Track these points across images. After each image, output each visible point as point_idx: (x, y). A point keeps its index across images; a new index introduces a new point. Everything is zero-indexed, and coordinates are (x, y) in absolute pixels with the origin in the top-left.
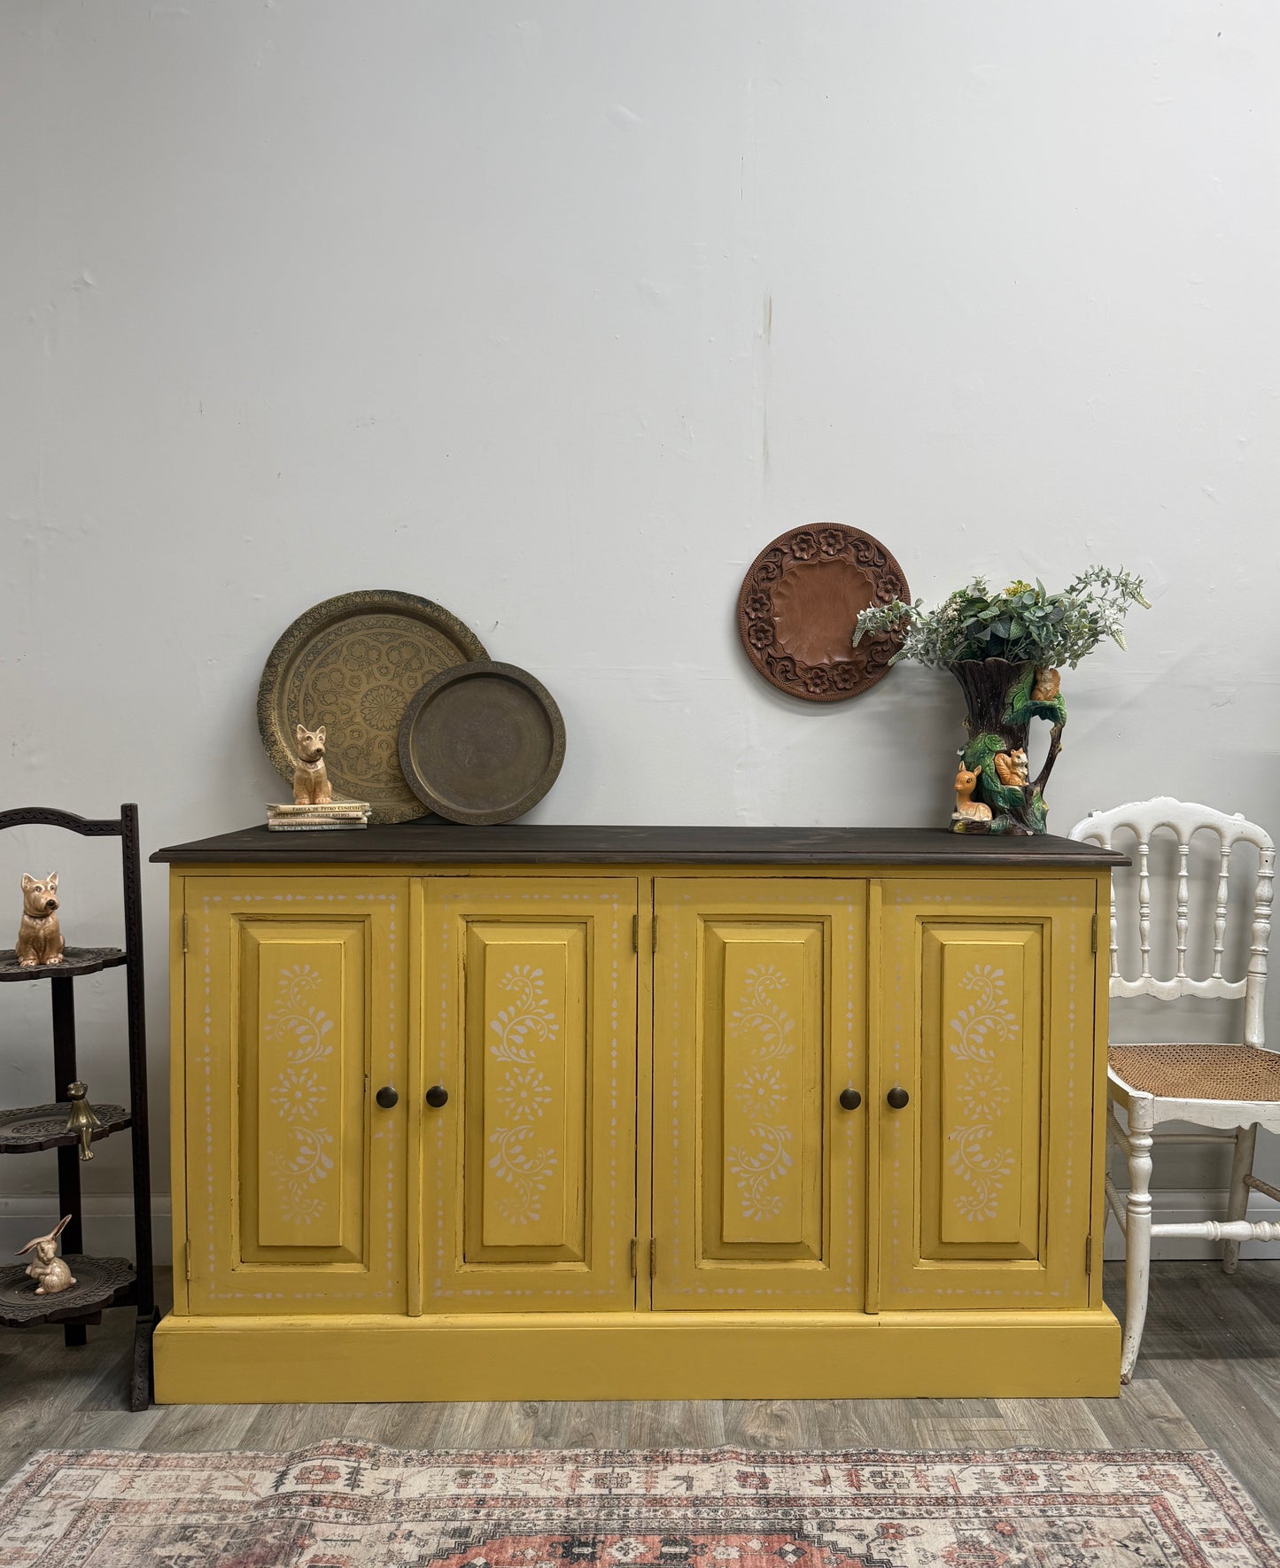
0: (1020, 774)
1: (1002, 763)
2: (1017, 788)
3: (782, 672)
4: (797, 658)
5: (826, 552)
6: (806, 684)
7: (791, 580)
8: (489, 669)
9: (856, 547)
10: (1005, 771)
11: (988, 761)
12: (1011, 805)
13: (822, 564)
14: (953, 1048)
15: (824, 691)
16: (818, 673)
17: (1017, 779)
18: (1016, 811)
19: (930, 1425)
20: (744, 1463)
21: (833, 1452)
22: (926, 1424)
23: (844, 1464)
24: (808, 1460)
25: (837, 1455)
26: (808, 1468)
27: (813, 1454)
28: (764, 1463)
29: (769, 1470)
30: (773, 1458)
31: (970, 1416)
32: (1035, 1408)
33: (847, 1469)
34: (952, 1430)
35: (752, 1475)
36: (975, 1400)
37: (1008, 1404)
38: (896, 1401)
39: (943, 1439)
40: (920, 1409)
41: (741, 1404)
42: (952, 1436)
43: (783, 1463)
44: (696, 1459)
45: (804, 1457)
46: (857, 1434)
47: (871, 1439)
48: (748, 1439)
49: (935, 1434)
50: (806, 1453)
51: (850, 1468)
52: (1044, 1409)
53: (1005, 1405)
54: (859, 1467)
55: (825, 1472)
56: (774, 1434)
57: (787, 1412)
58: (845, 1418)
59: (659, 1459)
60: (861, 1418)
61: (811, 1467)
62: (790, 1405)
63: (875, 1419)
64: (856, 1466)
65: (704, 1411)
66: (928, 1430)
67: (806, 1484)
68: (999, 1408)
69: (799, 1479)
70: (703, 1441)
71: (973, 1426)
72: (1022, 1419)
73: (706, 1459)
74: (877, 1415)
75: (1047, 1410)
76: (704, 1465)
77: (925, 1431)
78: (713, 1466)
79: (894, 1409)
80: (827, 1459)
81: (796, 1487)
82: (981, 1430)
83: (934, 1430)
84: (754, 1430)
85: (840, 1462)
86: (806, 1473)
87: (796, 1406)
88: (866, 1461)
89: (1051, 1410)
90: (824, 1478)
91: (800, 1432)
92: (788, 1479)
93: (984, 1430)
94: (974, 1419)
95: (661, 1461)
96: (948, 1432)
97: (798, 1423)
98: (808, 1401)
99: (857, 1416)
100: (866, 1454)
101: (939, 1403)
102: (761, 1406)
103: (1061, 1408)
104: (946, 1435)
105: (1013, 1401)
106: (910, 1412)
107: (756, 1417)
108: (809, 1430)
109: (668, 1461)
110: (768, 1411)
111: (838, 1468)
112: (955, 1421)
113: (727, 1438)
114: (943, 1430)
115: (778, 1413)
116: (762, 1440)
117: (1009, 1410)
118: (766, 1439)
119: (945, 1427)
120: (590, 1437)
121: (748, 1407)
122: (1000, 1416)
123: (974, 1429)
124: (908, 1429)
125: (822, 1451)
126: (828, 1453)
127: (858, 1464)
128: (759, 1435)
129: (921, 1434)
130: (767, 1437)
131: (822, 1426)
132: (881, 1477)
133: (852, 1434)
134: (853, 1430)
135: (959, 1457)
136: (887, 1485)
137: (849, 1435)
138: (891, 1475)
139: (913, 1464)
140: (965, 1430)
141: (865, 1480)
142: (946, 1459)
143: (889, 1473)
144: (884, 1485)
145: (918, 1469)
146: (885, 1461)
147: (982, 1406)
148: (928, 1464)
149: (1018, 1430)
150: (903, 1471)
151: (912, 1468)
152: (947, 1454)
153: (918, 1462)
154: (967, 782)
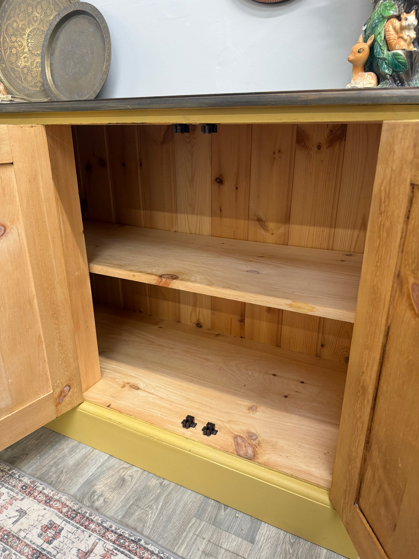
0: (406, 37)
1: (391, 28)
2: (400, 52)
10: (392, 35)
11: (380, 29)
12: (393, 71)
17: (402, 43)
18: (399, 76)
19: (199, 529)
20: (61, 515)
21: (116, 529)
22: (200, 525)
23: (111, 544)
24: (97, 529)
25: (116, 533)
26: (90, 536)
27: (105, 525)
28: (72, 519)
29: (68, 527)
30: (81, 518)
31: (233, 532)
32: (284, 545)
33: (108, 551)
34: (209, 541)
35: (55, 527)
36: (249, 517)
37: (268, 532)
38: (199, 496)
39: (195, 548)
40: (207, 511)
41: (116, 462)
42: (204, 547)
43: (82, 525)
44: (44, 499)
45: (97, 525)
46: (150, 516)
47: (153, 526)
48: (91, 492)
49: (196, 539)
50: (102, 522)
51: (111, 549)
52: (289, 549)
53: (265, 531)
54: (116, 552)
55: (95, 545)
56: (107, 495)
57: (132, 478)
58: (157, 499)
59: (28, 490)
60: (165, 503)
61: (92, 537)
62: (139, 474)
63: (173, 507)
64: (116, 549)
65: (93, 460)
66: (194, 534)
67: (74, 551)
68: (258, 533)
69: (75, 545)
70: (67, 484)
71: (226, 543)
72: (265, 552)
73: (48, 501)
74: (176, 505)
75: (291, 551)
76: (42, 506)
77: (191, 534)
78: (45, 509)
79: (191, 504)
80: (107, 534)
81: (67, 551)
82: (228, 550)
83: (198, 536)
84: (100, 487)
85: (111, 541)
86: (84, 541)
87: (140, 476)
88: (125, 548)
89: (294, 551)
90: (88, 551)
91: (122, 499)
92: (69, 541)
93: (230, 551)
94: (233, 536)
95: (26, 492)
96: (205, 542)
97: (128, 491)
98: (151, 475)
99: (164, 500)
100: (132, 540)
101: (223, 510)
102: (124, 468)
103: (303, 553)
104: (202, 544)
105: (273, 530)
106: (198, 510)
107: (113, 476)
108: (128, 499)
109: (30, 494)
110: (123, 474)
111: (104, 546)
112: (218, 533)
113: (81, 487)
114: (204, 539)
115: (126, 477)
116: (96, 497)
117: (264, 538)
118: (99, 497)
119: (207, 536)
120: (25, 456)
121: (116, 466)
122: (252, 541)
123: (224, 546)
124: (182, 527)
125: (112, 524)
126: (113, 528)
127: (119, 548)
128: (98, 492)
129: (186, 535)
130: (101, 495)
131: (138, 500)
133: (147, 515)
134: (150, 512)
137: (145, 515)
140: (218, 546)
146: (136, 554)
147: (249, 526)
154: (359, 52)
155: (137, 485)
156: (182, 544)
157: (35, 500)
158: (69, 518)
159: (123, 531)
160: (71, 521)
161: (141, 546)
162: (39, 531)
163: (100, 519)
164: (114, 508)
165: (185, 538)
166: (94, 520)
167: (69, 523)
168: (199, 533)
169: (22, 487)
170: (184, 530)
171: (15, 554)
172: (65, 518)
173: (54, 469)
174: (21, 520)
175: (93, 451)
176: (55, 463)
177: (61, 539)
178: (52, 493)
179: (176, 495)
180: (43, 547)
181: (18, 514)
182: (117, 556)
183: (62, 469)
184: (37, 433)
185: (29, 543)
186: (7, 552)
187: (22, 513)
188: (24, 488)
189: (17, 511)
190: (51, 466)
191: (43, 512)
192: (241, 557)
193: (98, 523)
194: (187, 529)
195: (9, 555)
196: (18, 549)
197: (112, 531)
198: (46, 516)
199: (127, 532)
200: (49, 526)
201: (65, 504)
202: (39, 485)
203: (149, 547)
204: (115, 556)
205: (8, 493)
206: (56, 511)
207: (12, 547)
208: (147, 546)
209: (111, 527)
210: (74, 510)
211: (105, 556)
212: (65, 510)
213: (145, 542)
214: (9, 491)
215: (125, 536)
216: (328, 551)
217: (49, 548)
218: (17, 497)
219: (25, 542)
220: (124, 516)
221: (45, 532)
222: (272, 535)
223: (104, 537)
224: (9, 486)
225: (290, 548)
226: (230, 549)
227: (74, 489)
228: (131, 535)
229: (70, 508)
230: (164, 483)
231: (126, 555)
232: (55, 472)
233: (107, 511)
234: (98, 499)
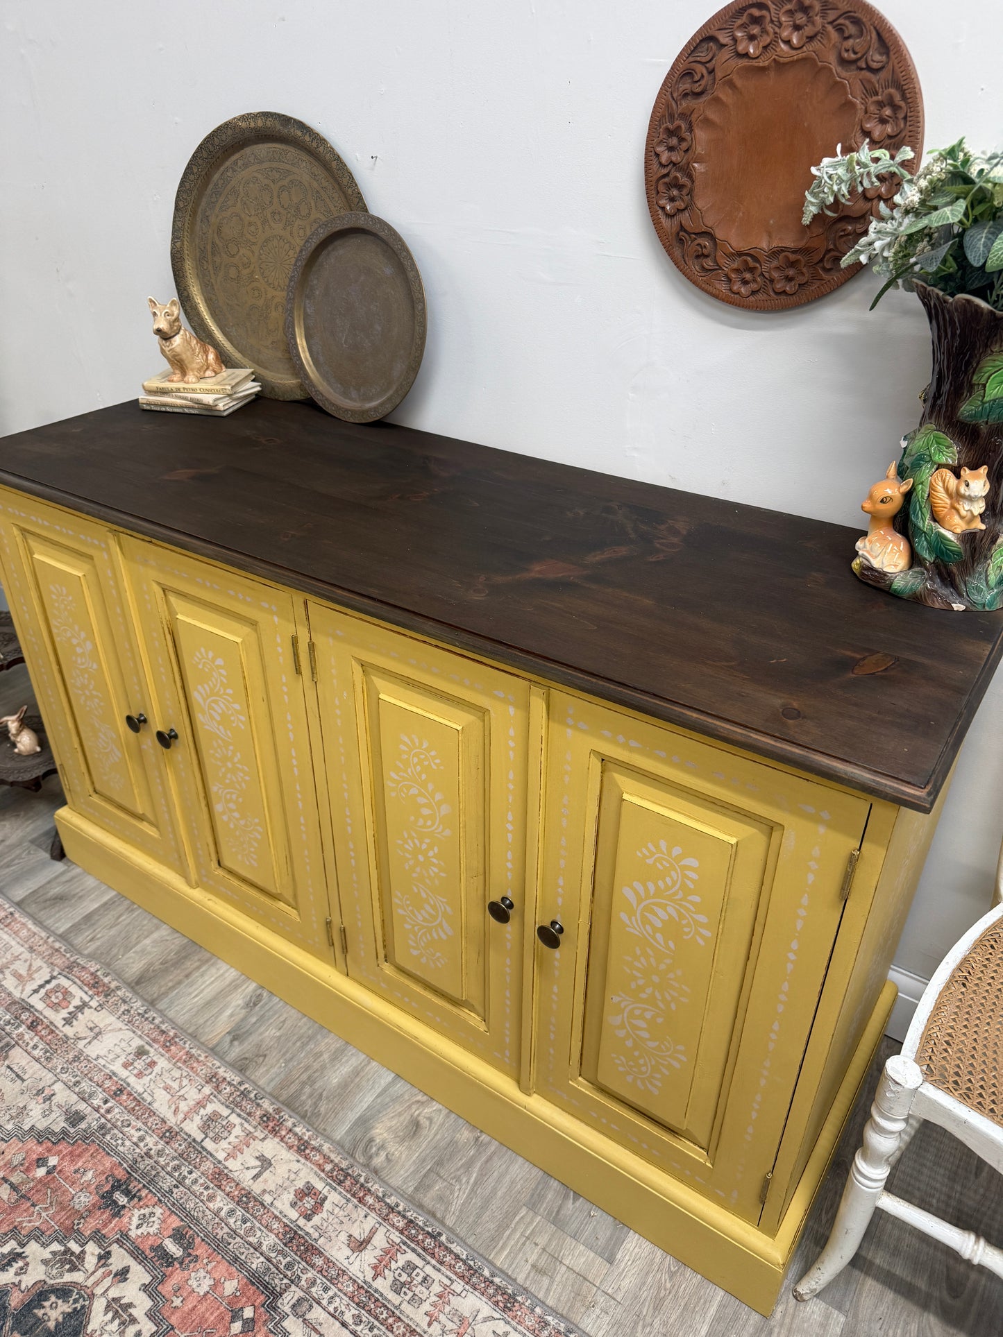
0: (963, 513)
1: (940, 488)
2: (951, 533)
3: (698, 257)
4: (719, 234)
5: (788, 42)
6: (729, 280)
7: (725, 95)
8: (361, 223)
9: (840, 29)
10: (942, 499)
11: (924, 475)
12: (937, 557)
13: (780, 66)
15: (754, 293)
16: (748, 262)
18: (946, 567)
19: (531, 1228)
20: (323, 1175)
21: (405, 1210)
22: (531, 1223)
23: (397, 1233)
24: (377, 1206)
25: (404, 1217)
26: (366, 1217)
27: (388, 1201)
28: (339, 1184)
29: (334, 1198)
30: (352, 1183)
31: (582, 1241)
32: (660, 1273)
33: (393, 1243)
34: (544, 1250)
35: (315, 1194)
36: (612, 1219)
37: (637, 1248)
38: (535, 1171)
39: (522, 1258)
40: (546, 1197)
41: (406, 1089)
42: (536, 1258)
43: (354, 1195)
44: (296, 1143)
45: (377, 1200)
46: (456, 1195)
47: (461, 1211)
48: (365, 1141)
49: (524, 1244)
50: (384, 1196)
51: (398, 1242)
52: (666, 1282)
53: (634, 1245)
54: (404, 1247)
55: (373, 1232)
56: (392, 1147)
57: (431, 1123)
58: (469, 1165)
59: (271, 1124)
60: (482, 1175)
61: (369, 1217)
62: (441, 1116)
63: (492, 1184)
64: (405, 1243)
65: (369, 1080)
66: (522, 1234)
67: (343, 1237)
68: (622, 1248)
69: (345, 1227)
70: (330, 1120)
71: (570, 1258)
72: (628, 1281)
73: (302, 1148)
74: (499, 1180)
75: (668, 1285)
76: (292, 1156)
77: (518, 1235)
78: (298, 1161)
79: (522, 1182)
80: (391, 1216)
81: (333, 1235)
82: (572, 1269)
83: (528, 1238)
84: (380, 1132)
85: (397, 1229)
86: (358, 1222)
87: (444, 1121)
88: (418, 1244)
89: (673, 1286)
90: (364, 1241)
91: (414, 1158)
92: (336, 1220)
93: (574, 1271)
94: (582, 1247)
95: (269, 1128)
96: (538, 1250)
97: (424, 1146)
98: (461, 1121)
99: (481, 1169)
100: (428, 1233)
101: (571, 1201)
102: (418, 1102)
103: (687, 1292)
104: (532, 1253)
105: (647, 1246)
106: (532, 1196)
107: (400, 1114)
108: (424, 1161)
109: (274, 1132)
110: (417, 1112)
111: (387, 1235)
112: (560, 1238)
113: (351, 1128)
114: (536, 1244)
115: (423, 1121)
116: (374, 1149)
117: (631, 1256)
118: (379, 1150)
119: (542, 1240)
120: (261, 1059)
121: (406, 1097)
122: (611, 1261)
123: (566, 1262)
124: (505, 1221)
125: (399, 1201)
126: (401, 1208)
127: (409, 1242)
128: (378, 1141)
129: (510, 1235)
130: (382, 1147)
131: (440, 1163)
132: (410, 1275)
133: (452, 1192)
134: (458, 1187)
135: (505, 1296)
136: (404, 1290)
137: (448, 1192)
138: (420, 1279)
139: (454, 1277)
140: (556, 1259)
141: (393, 1269)
142: (491, 1291)
143: (422, 1274)
144: (401, 1288)
145: (452, 1287)
146: (433, 1255)
147: (608, 1234)
148: (467, 1287)
149: (608, 1294)
150: (437, 1281)
151: (448, 1282)
152: (499, 1284)
153: (462, 1277)
154: (882, 501)
155: (438, 1137)
156: (503, 1248)
157: (283, 1144)
158: (334, 1181)
159: (415, 1215)
160: (337, 1187)
161: (441, 1245)
162: (292, 1197)
163: (381, 1190)
164: (402, 1172)
165: (508, 1238)
166: (373, 1189)
167: (335, 1189)
168: (531, 1234)
169: (261, 1118)
170: (508, 1226)
171: (260, 1230)
172: (328, 1180)
173: (307, 1090)
174: (264, 1174)
175: (369, 1063)
176: (309, 1078)
177: (324, 1215)
178: (308, 1134)
179: (499, 1164)
180: (298, 1222)
181: (259, 1163)
182: (406, 1254)
183: (320, 1091)
184: (277, 1016)
185: (278, 1214)
186: (249, 1224)
187: (265, 1163)
188: (265, 1119)
189: (257, 1158)
191: (295, 1167)
192: (591, 1283)
193: (377, 1197)
194: (513, 1226)
195: (251, 1229)
196: (263, 1222)
197: (399, 1213)
198: (301, 1174)
199: (421, 1218)
200: (306, 1191)
201: (329, 1157)
202: (287, 1117)
203: (453, 1246)
204: (402, 1253)
205: (242, 1125)
206: (316, 1169)
207: (255, 1218)
208: (449, 1245)
209: (397, 1205)
210: (342, 1170)
211: (389, 1253)
212: (328, 1167)
213: (447, 1239)
214: (243, 1121)
215: (417, 1224)
216: (727, 1294)
217: (308, 1227)
218: (255, 1134)
219: (273, 1213)
220: (416, 1189)
221: (301, 1201)
222: (643, 1255)
223: (387, 1221)
224: (242, 1113)
225: (668, 1281)
226: (575, 1268)
227: (340, 1132)
228: (428, 1223)
229: (336, 1165)
230: (481, 1139)
231: (419, 1255)
232: (310, 1096)
233: (391, 1177)
234: (377, 1154)
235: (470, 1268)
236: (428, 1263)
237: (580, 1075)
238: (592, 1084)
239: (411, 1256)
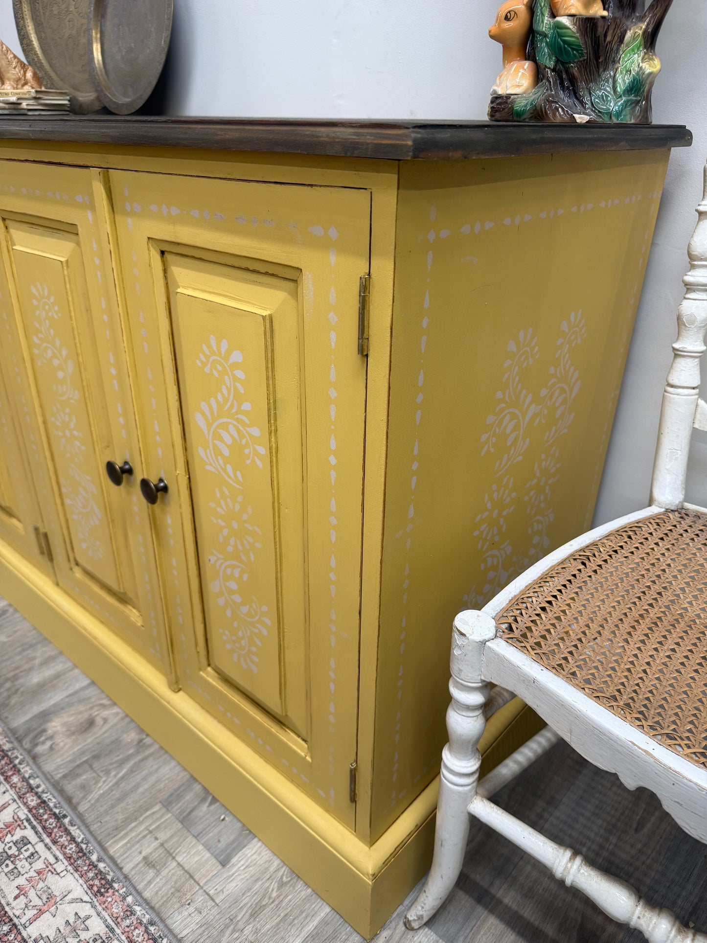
2: (567, 21)
12: (558, 61)
14: (201, 451)
18: (567, 71)
19: (158, 824)
21: (42, 792)
22: (162, 817)
23: (26, 811)
24: (19, 785)
25: (39, 797)
26: (4, 793)
27: (32, 782)
30: (6, 763)
31: (203, 841)
32: (270, 881)
33: (17, 819)
34: (162, 845)
36: (240, 825)
37: (256, 854)
38: (183, 774)
39: (137, 849)
40: (184, 798)
41: (95, 693)
42: (150, 851)
45: (21, 780)
46: (99, 785)
47: (97, 801)
48: (39, 730)
49: (145, 837)
50: (29, 777)
51: (22, 818)
52: (273, 890)
53: (253, 852)
54: (26, 824)
55: (5, 805)
56: (60, 740)
57: (104, 723)
58: (122, 763)
60: (132, 771)
61: (7, 794)
62: (117, 719)
63: (137, 781)
64: (28, 820)
65: (66, 683)
66: (147, 829)
68: (241, 852)
70: (15, 710)
71: (185, 855)
72: (235, 885)
74: (145, 779)
75: (274, 894)
79: (167, 781)
80: (28, 795)
82: (181, 866)
83: (151, 832)
84: (55, 725)
85: (28, 807)
87: (117, 723)
88: (40, 822)
89: (278, 896)
91: (75, 750)
93: (183, 869)
94: (200, 847)
96: (156, 844)
97: (89, 741)
98: (132, 725)
99: (132, 767)
100: (55, 814)
101: (207, 804)
102: (101, 705)
103: (291, 903)
104: (149, 846)
105: (266, 854)
106: (171, 795)
107: (80, 713)
108: (83, 753)
110: (96, 713)
111: (16, 811)
112: (182, 836)
113: (30, 719)
114: (156, 839)
115: (98, 720)
116: (43, 738)
117: (246, 862)
118: (47, 739)
119: (163, 836)
121: (93, 700)
122: (223, 864)
123: (179, 859)
124: (136, 813)
125: (41, 783)
126: (40, 790)
127: (32, 819)
128: (50, 732)
129: (135, 827)
130: (51, 738)
131: (96, 757)
132: (19, 850)
133: (96, 783)
134: (104, 779)
135: (103, 882)
136: (7, 862)
137: (94, 782)
138: (27, 854)
139: (61, 857)
140: (171, 855)
141: (6, 841)
142: (91, 875)
143: (32, 850)
144: (5, 860)
145: (55, 866)
146: (50, 835)
147: (232, 838)
148: (69, 868)
149: (208, 895)
150: (43, 858)
151: (52, 860)
152: (102, 870)
153: (69, 858)
155: (107, 735)
156: (123, 838)
159: (50, 797)
161: (62, 826)
163: (30, 772)
164: (59, 760)
165: (131, 830)
166: (22, 771)
168: (154, 829)
170: (136, 819)
173: (8, 684)
175: (73, 669)
176: (14, 676)
179: (152, 764)
182: (25, 830)
183: (19, 687)
190: (7, 680)
192: (195, 881)
193: (23, 777)
194: (141, 819)
197: (36, 793)
199: (54, 800)
203: (72, 829)
204: (22, 829)
208: (70, 828)
209: (38, 787)
211: (10, 827)
213: (70, 821)
215: (48, 805)
216: (333, 912)
220: (65, 776)
222: (259, 862)
223: (21, 799)
225: (275, 890)
226: (185, 866)
227: (19, 721)
228: (58, 805)
230: (144, 741)
231: (36, 833)
232: (8, 690)
233: (46, 764)
234: (43, 743)
235: (81, 850)
236: (42, 841)
237: (209, 665)
238: (217, 672)
239: (29, 833)
